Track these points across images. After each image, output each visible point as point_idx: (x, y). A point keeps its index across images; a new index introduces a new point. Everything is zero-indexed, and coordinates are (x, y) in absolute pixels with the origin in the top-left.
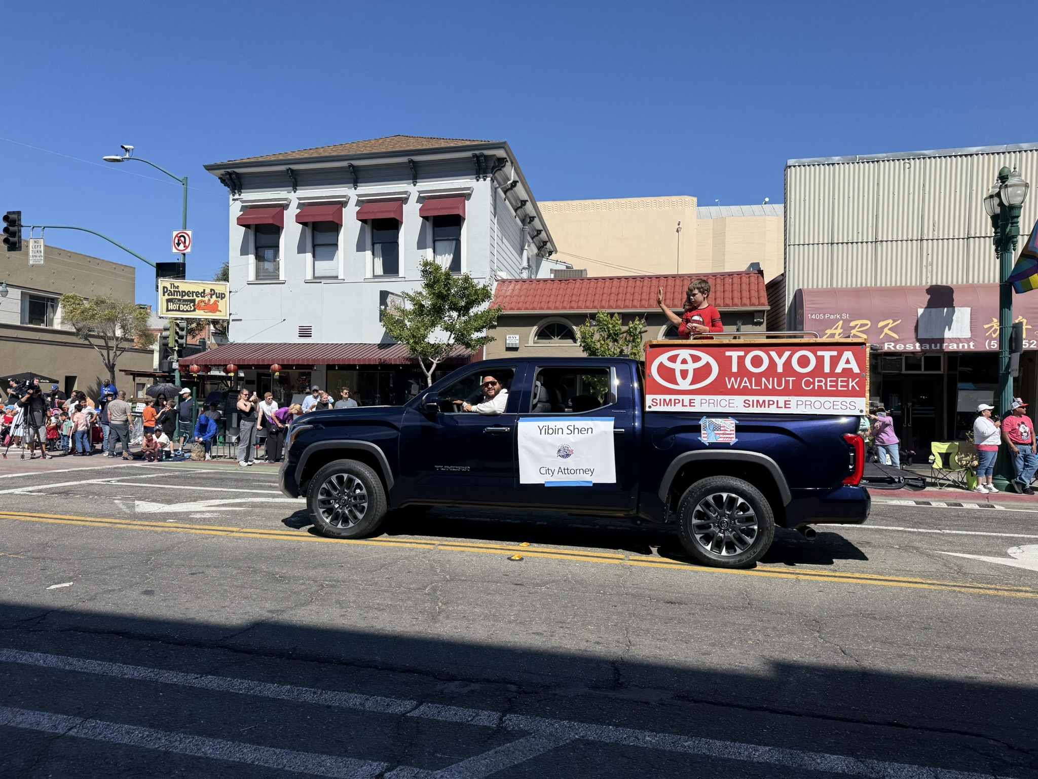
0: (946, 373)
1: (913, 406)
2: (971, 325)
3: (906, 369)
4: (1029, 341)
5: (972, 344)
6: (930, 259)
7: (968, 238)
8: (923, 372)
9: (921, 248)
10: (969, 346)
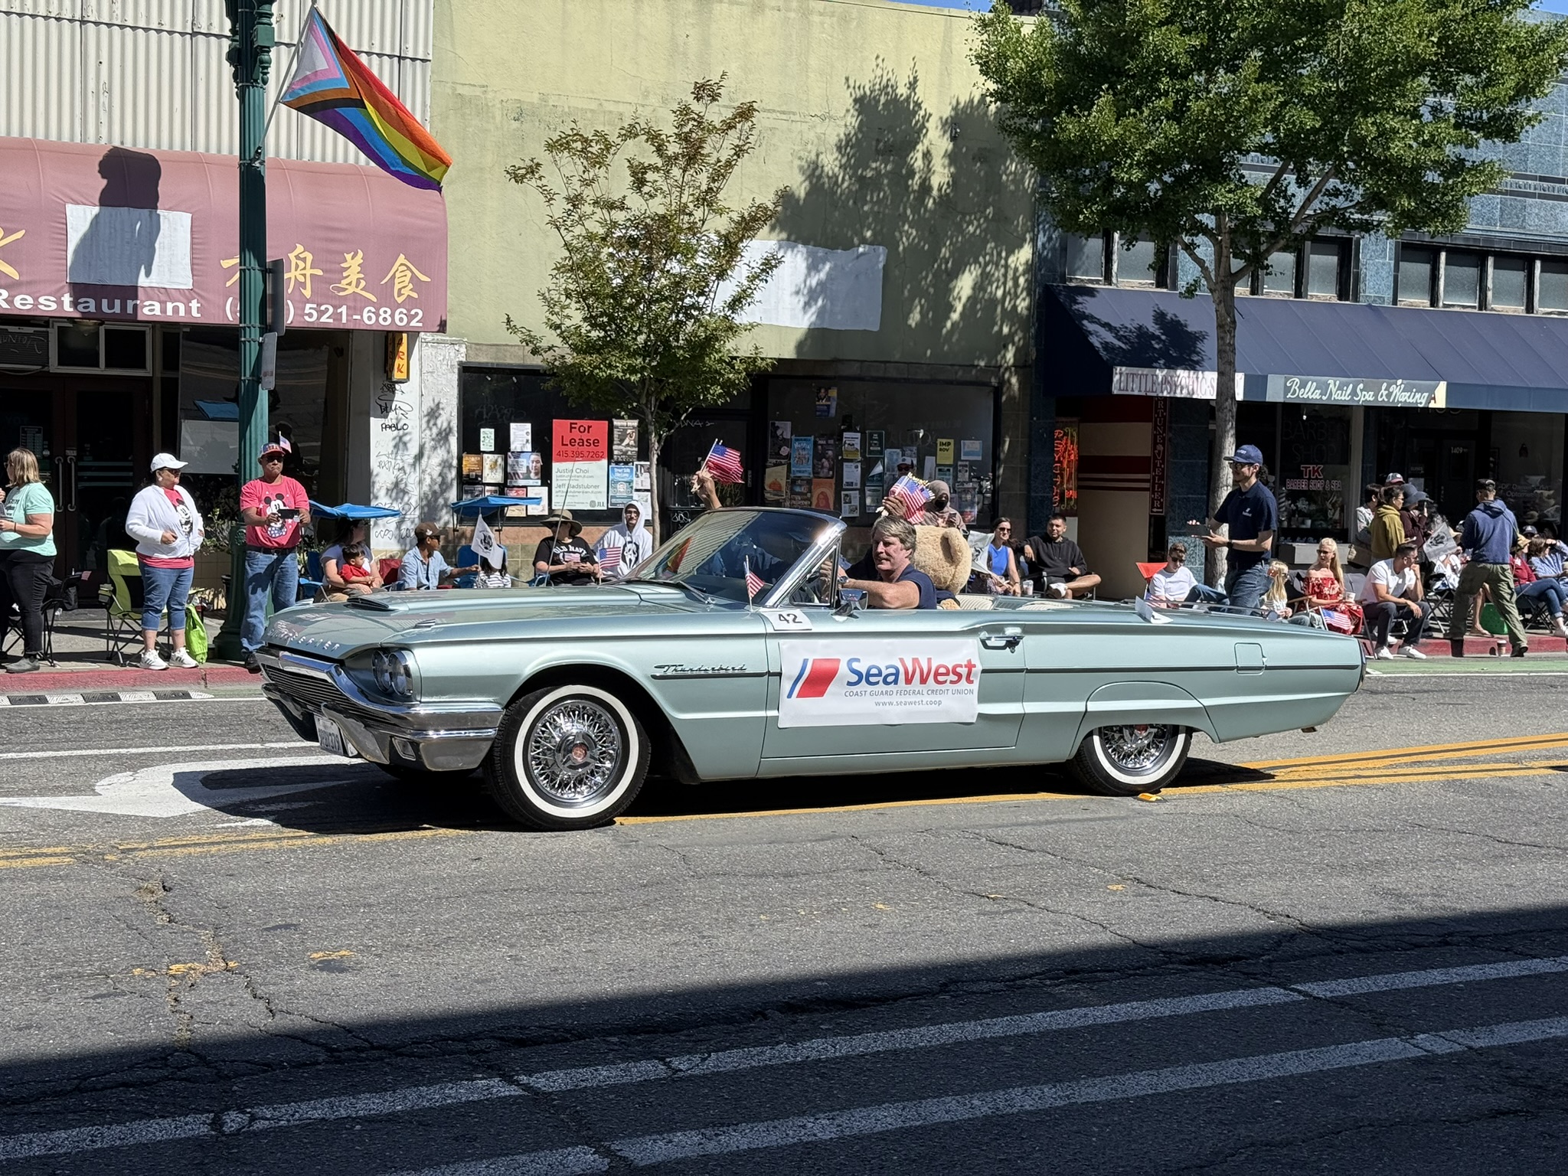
0: (158, 375)
1: (79, 458)
2: (192, 259)
3: (60, 363)
4: (319, 305)
5: (194, 305)
6: (104, 77)
7: (194, 34)
8: (101, 370)
9: (84, 43)
10: (188, 310)
